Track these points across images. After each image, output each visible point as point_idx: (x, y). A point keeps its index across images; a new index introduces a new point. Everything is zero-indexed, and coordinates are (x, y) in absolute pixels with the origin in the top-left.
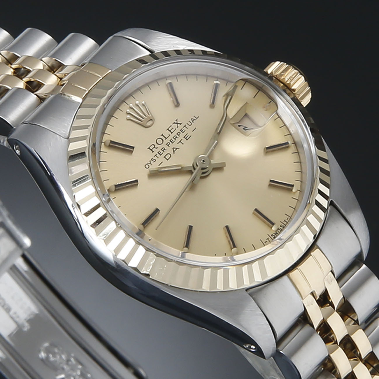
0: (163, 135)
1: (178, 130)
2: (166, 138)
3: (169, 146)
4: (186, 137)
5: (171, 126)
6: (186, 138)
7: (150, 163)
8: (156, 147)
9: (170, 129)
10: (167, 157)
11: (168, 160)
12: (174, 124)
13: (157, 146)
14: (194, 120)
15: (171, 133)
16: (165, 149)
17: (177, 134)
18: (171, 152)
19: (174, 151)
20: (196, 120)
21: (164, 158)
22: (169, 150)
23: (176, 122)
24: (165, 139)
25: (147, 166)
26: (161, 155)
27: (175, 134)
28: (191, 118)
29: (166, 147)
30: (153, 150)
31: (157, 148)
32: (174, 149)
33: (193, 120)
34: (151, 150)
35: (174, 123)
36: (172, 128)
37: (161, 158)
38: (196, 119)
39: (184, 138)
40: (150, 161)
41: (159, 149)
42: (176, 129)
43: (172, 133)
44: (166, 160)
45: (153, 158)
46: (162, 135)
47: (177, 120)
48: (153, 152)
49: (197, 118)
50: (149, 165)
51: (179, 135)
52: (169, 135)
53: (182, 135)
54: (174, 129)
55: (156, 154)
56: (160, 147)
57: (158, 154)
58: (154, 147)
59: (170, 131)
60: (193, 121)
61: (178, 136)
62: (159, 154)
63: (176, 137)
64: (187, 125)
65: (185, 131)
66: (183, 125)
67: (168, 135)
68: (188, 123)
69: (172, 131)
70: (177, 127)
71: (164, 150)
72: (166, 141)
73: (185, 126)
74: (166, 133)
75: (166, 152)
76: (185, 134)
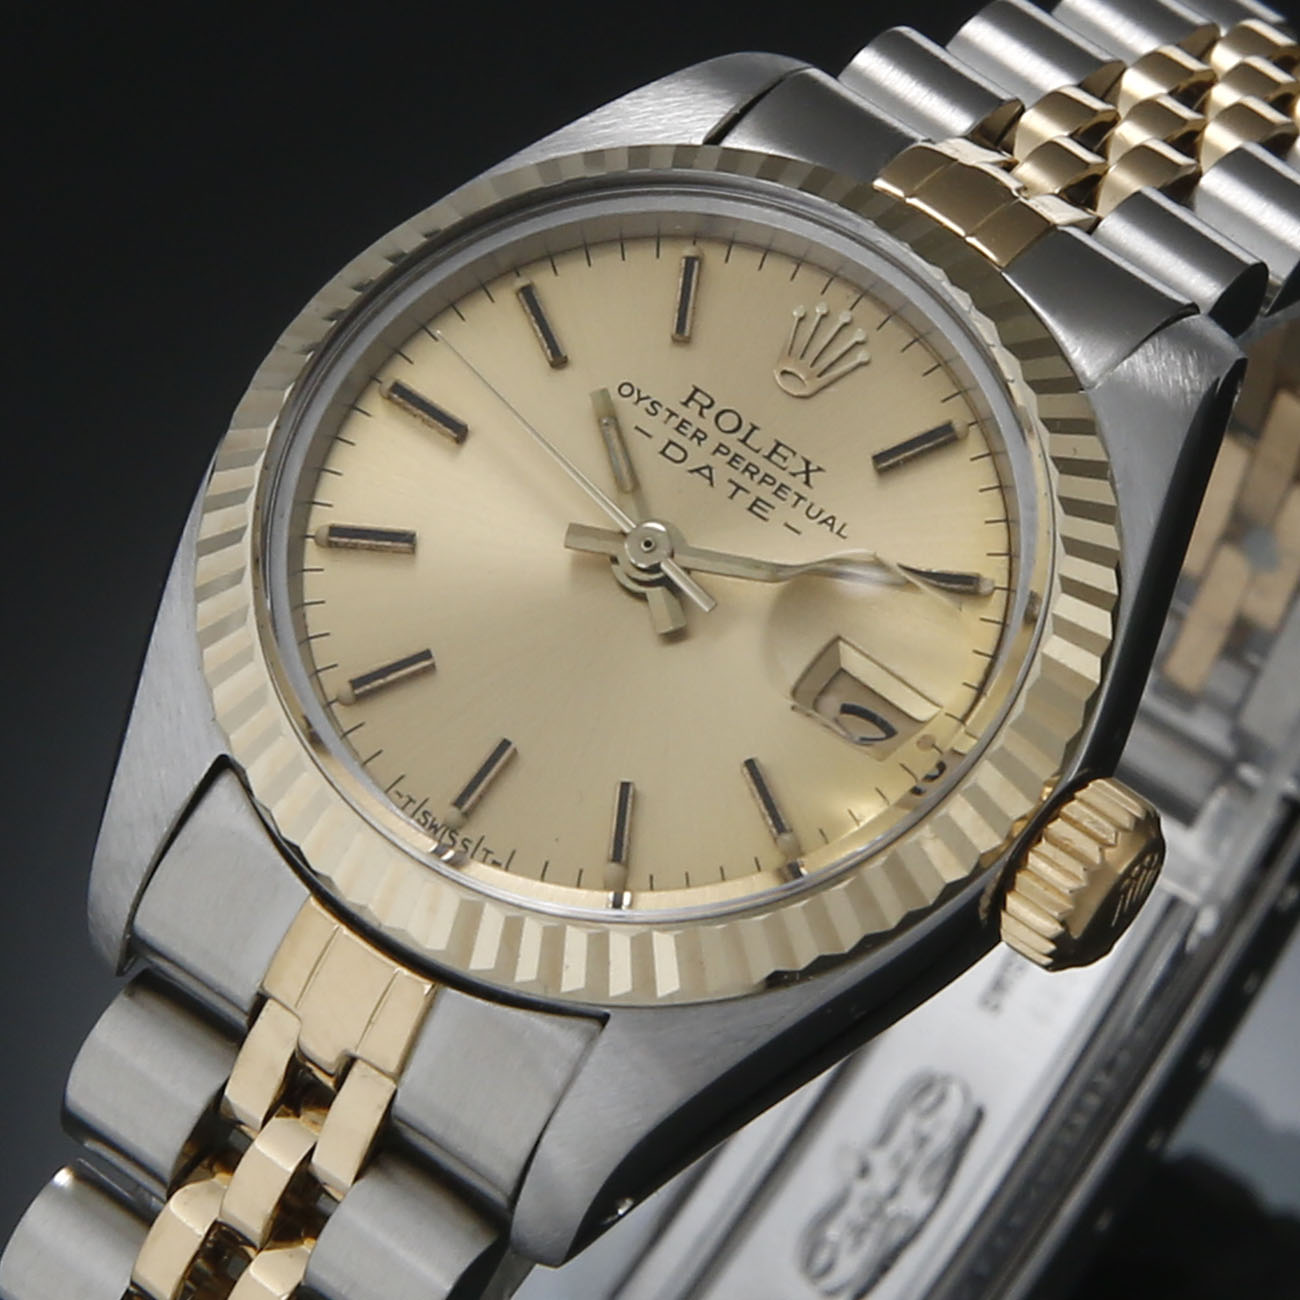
0: (756, 432)
1: (782, 478)
2: (744, 441)
3: (714, 453)
4: (759, 503)
5: (794, 453)
6: (754, 504)
7: (640, 399)
8: (705, 411)
9: (781, 450)
10: (671, 451)
11: (663, 453)
12: (803, 464)
13: (710, 414)
14: (832, 526)
15: (767, 453)
16: (702, 443)
17: (766, 475)
18: (692, 464)
19: (698, 470)
20: (832, 529)
21: (666, 442)
22: (699, 455)
23: (811, 467)
24: (742, 437)
25: (626, 390)
26: (677, 429)
27: (766, 467)
28: (835, 515)
29: (710, 444)
30: (691, 404)
31: (701, 414)
32: (706, 472)
33: (829, 522)
34: (691, 398)
35: (808, 463)
36: (785, 459)
37: (663, 431)
38: (836, 529)
39: (754, 499)
40: (647, 398)
41: (697, 423)
42: (784, 469)
43: (768, 457)
44: (661, 449)
45: (660, 405)
46: (754, 428)
47: (819, 469)
48: (685, 404)
49: (838, 533)
50: (635, 397)
51: (763, 480)
52: (757, 451)
53: (766, 492)
54: (784, 465)
55: (677, 416)
56: (707, 424)
57: (680, 419)
58: (702, 407)
59: (774, 451)
60: (825, 521)
61: (757, 478)
62: (681, 425)
63: (752, 474)
64: (808, 504)
65: (783, 499)
66: (804, 490)
67: (756, 448)
68: (813, 508)
69: (774, 457)
70: (794, 471)
71: (699, 436)
72: (732, 442)
73: (801, 498)
74: (762, 441)
75: (691, 446)
76: (773, 500)
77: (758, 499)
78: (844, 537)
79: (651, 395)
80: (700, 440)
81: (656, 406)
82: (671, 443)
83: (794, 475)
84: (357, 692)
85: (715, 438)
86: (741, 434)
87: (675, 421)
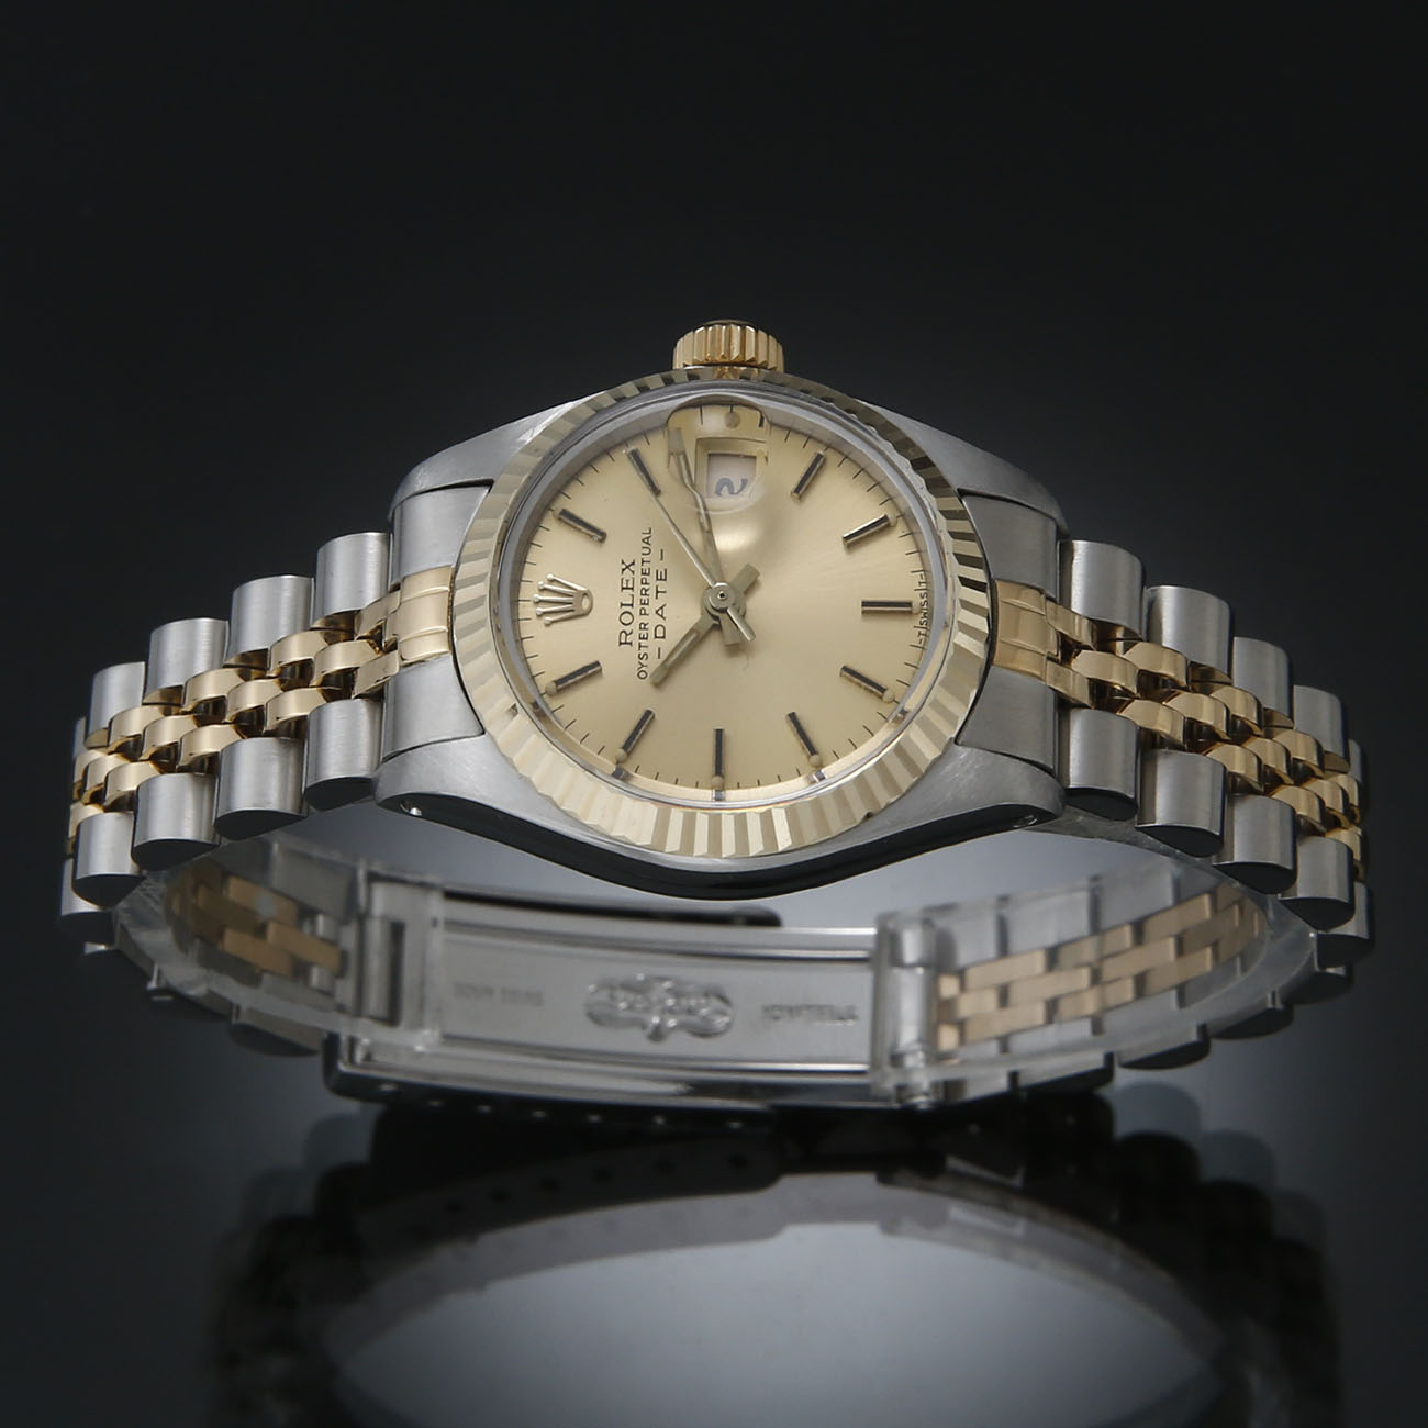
0: (623, 603)
1: (638, 576)
2: (632, 605)
3: (648, 614)
4: (659, 578)
5: (622, 579)
6: (661, 580)
7: (643, 666)
8: (628, 633)
9: (625, 586)
10: (660, 633)
11: (664, 637)
12: (624, 572)
13: (628, 629)
14: (648, 538)
15: (630, 591)
16: (645, 623)
17: (642, 584)
18: (661, 621)
19: (662, 616)
20: (650, 537)
21: (657, 639)
22: (653, 620)
23: (624, 566)
24: (630, 607)
25: (643, 675)
26: (646, 639)
27: (639, 586)
29: (644, 619)
30: (629, 641)
31: (631, 633)
32: (660, 612)
33: (646, 541)
34: (626, 643)
35: (623, 570)
36: (627, 581)
37: (652, 645)
38: (649, 535)
39: (659, 582)
40: (640, 663)
41: (637, 632)
42: (633, 578)
43: (632, 589)
44: (662, 640)
45: (640, 654)
46: (622, 605)
47: (623, 562)
48: (631, 643)
49: (650, 533)
50: (643, 669)
51: (646, 584)
52: (633, 596)
53: (651, 579)
54: (631, 579)
55: (640, 643)
56: (635, 627)
57: (641, 641)
58: (627, 635)
59: (627, 588)
60: (647, 543)
61: (646, 587)
62: (643, 639)
63: (646, 591)
64: (644, 556)
65: (649, 569)
66: (638, 563)
67: (631, 597)
68: (644, 552)
69: (630, 586)
70: (631, 573)
71: (644, 626)
72: (636, 610)
73: (643, 562)
74: (626, 597)
75: (651, 628)
76: (653, 574)
77: (657, 580)
78: (650, 529)
79: (637, 662)
81: (641, 656)
82: (656, 637)
83: (633, 572)
85: (639, 619)
86: (628, 609)
87: (643, 642)
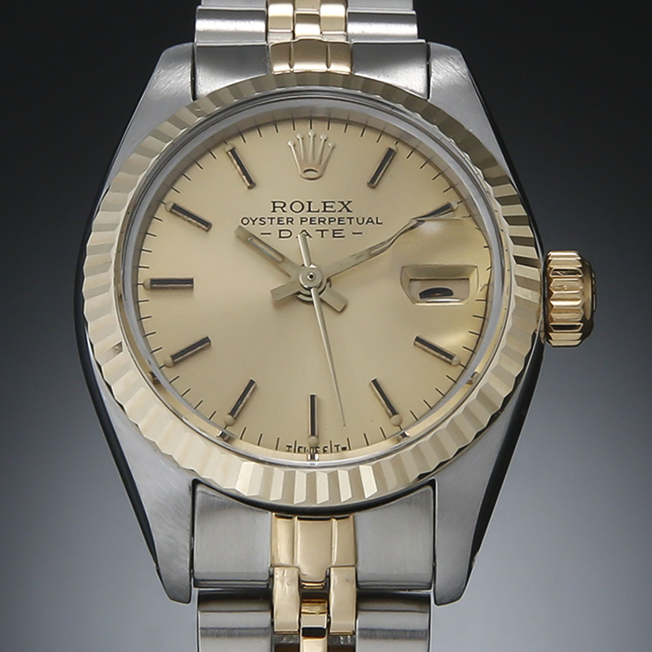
0: (312, 204)
1: (337, 215)
2: (310, 211)
3: (301, 224)
4: (335, 232)
5: (334, 202)
6: (334, 234)
7: (254, 221)
8: (284, 209)
9: (327, 204)
10: (283, 234)
11: (280, 237)
12: (341, 204)
13: (287, 208)
14: (372, 222)
15: (323, 210)
16: (293, 222)
17: (330, 218)
18: (295, 234)
19: (300, 235)
20: (373, 223)
21: (278, 232)
22: (296, 228)
23: (345, 203)
24: (308, 210)
25: (245, 221)
26: (278, 223)
27: (326, 215)
28: (370, 216)
29: (297, 221)
30: (276, 209)
31: (283, 211)
32: (304, 233)
33: (371, 220)
34: (274, 207)
36: (332, 207)
37: (273, 228)
38: (375, 222)
39: (332, 232)
40: (256, 219)
41: (285, 216)
42: (335, 211)
43: (325, 211)
44: (278, 236)
45: (264, 218)
46: (310, 203)
47: (349, 202)
48: (274, 211)
49: (377, 223)
50: (251, 222)
51: (330, 222)
53: (335, 225)
54: (333, 210)
55: (274, 218)
56: (290, 214)
57: (277, 219)
58: (282, 208)
59: (325, 207)
60: (368, 222)
61: (327, 222)
62: (279, 221)
63: (323, 222)
64: (356, 219)
65: (344, 224)
66: (350, 215)
67: (317, 210)
68: (359, 219)
69: (327, 209)
70: (340, 209)
71: (290, 221)
72: (304, 214)
73: (350, 219)
74: (317, 206)
75: (288, 226)
76: (340, 227)
77: (334, 231)
78: (381, 223)
79: (257, 217)
80: (291, 222)
81: (263, 220)
82: (280, 231)
83: (341, 211)
84: (235, 416)
85: (297, 217)
86: (306, 209)
87: (275, 221)
